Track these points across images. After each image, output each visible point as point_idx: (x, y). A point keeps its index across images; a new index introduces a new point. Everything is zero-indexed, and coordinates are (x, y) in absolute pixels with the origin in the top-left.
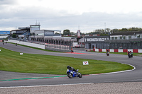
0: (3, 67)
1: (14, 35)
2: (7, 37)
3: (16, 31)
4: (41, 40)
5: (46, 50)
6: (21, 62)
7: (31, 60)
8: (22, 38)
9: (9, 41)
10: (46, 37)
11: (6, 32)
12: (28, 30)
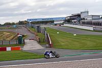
0: (61, 46)
1: (68, 21)
2: (63, 22)
3: (70, 17)
4: (89, 23)
5: (94, 31)
6: (75, 41)
7: (83, 40)
8: (75, 22)
9: (65, 25)
10: (93, 21)
11: (62, 18)
12: (79, 16)
